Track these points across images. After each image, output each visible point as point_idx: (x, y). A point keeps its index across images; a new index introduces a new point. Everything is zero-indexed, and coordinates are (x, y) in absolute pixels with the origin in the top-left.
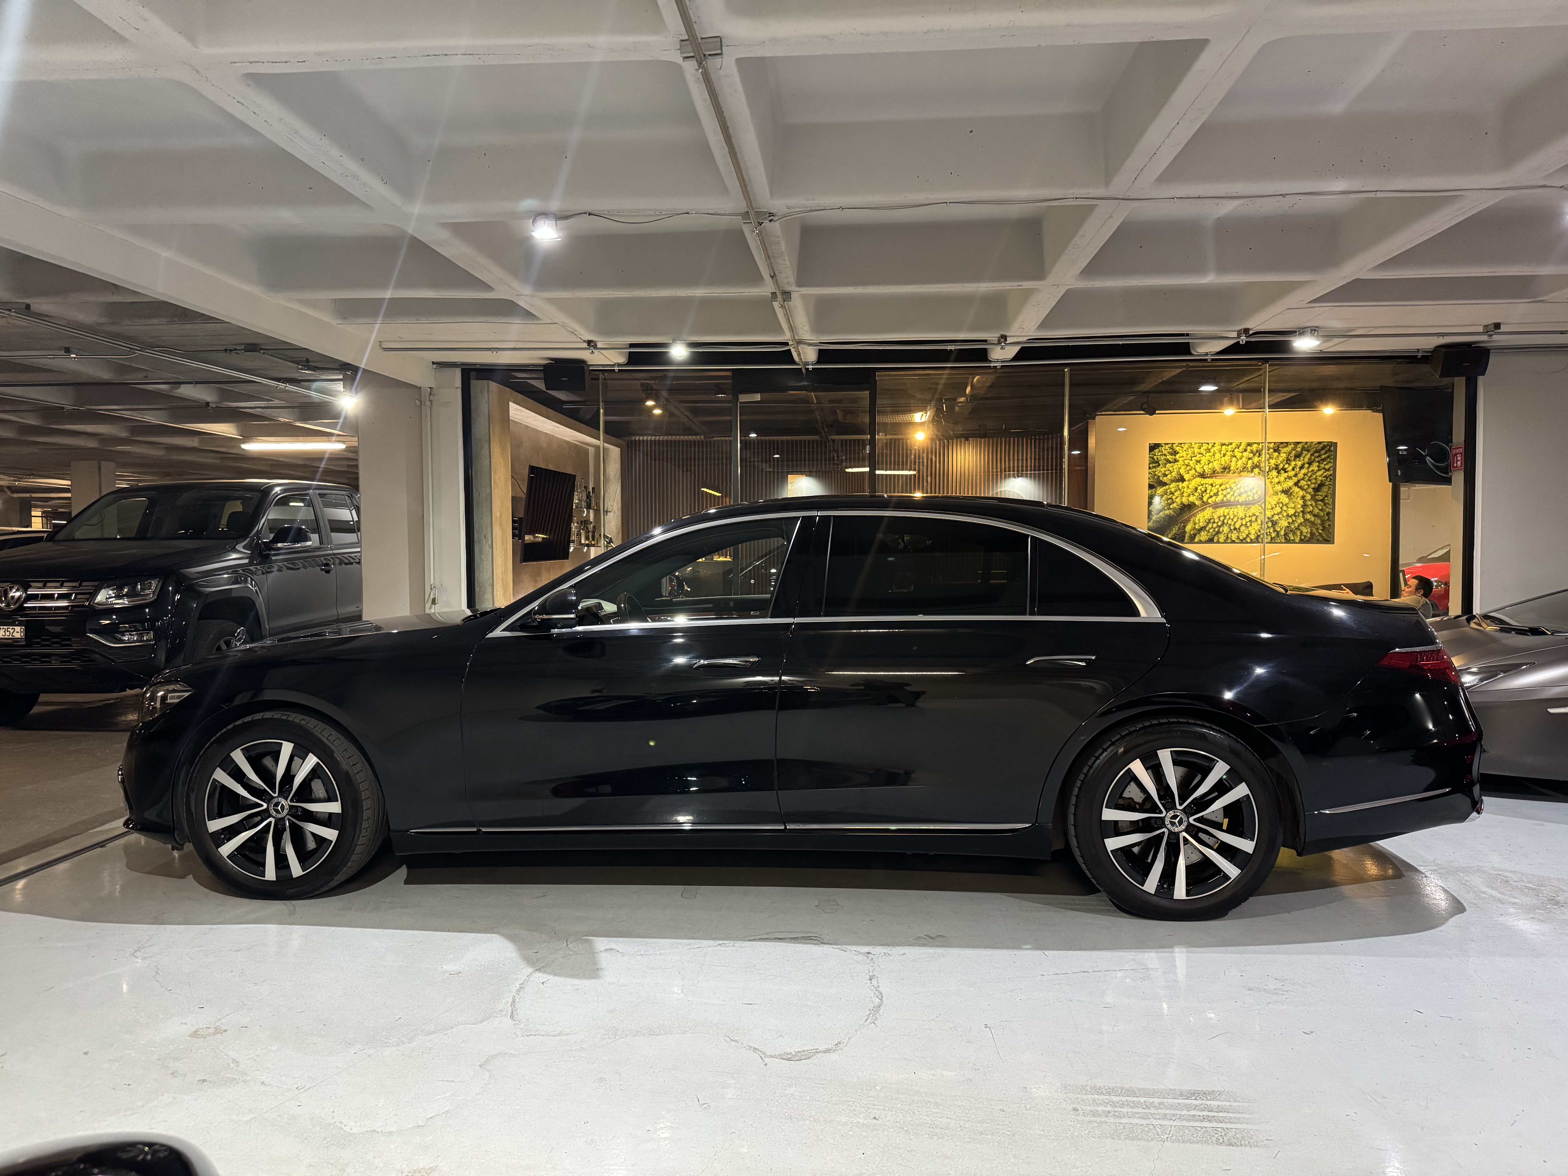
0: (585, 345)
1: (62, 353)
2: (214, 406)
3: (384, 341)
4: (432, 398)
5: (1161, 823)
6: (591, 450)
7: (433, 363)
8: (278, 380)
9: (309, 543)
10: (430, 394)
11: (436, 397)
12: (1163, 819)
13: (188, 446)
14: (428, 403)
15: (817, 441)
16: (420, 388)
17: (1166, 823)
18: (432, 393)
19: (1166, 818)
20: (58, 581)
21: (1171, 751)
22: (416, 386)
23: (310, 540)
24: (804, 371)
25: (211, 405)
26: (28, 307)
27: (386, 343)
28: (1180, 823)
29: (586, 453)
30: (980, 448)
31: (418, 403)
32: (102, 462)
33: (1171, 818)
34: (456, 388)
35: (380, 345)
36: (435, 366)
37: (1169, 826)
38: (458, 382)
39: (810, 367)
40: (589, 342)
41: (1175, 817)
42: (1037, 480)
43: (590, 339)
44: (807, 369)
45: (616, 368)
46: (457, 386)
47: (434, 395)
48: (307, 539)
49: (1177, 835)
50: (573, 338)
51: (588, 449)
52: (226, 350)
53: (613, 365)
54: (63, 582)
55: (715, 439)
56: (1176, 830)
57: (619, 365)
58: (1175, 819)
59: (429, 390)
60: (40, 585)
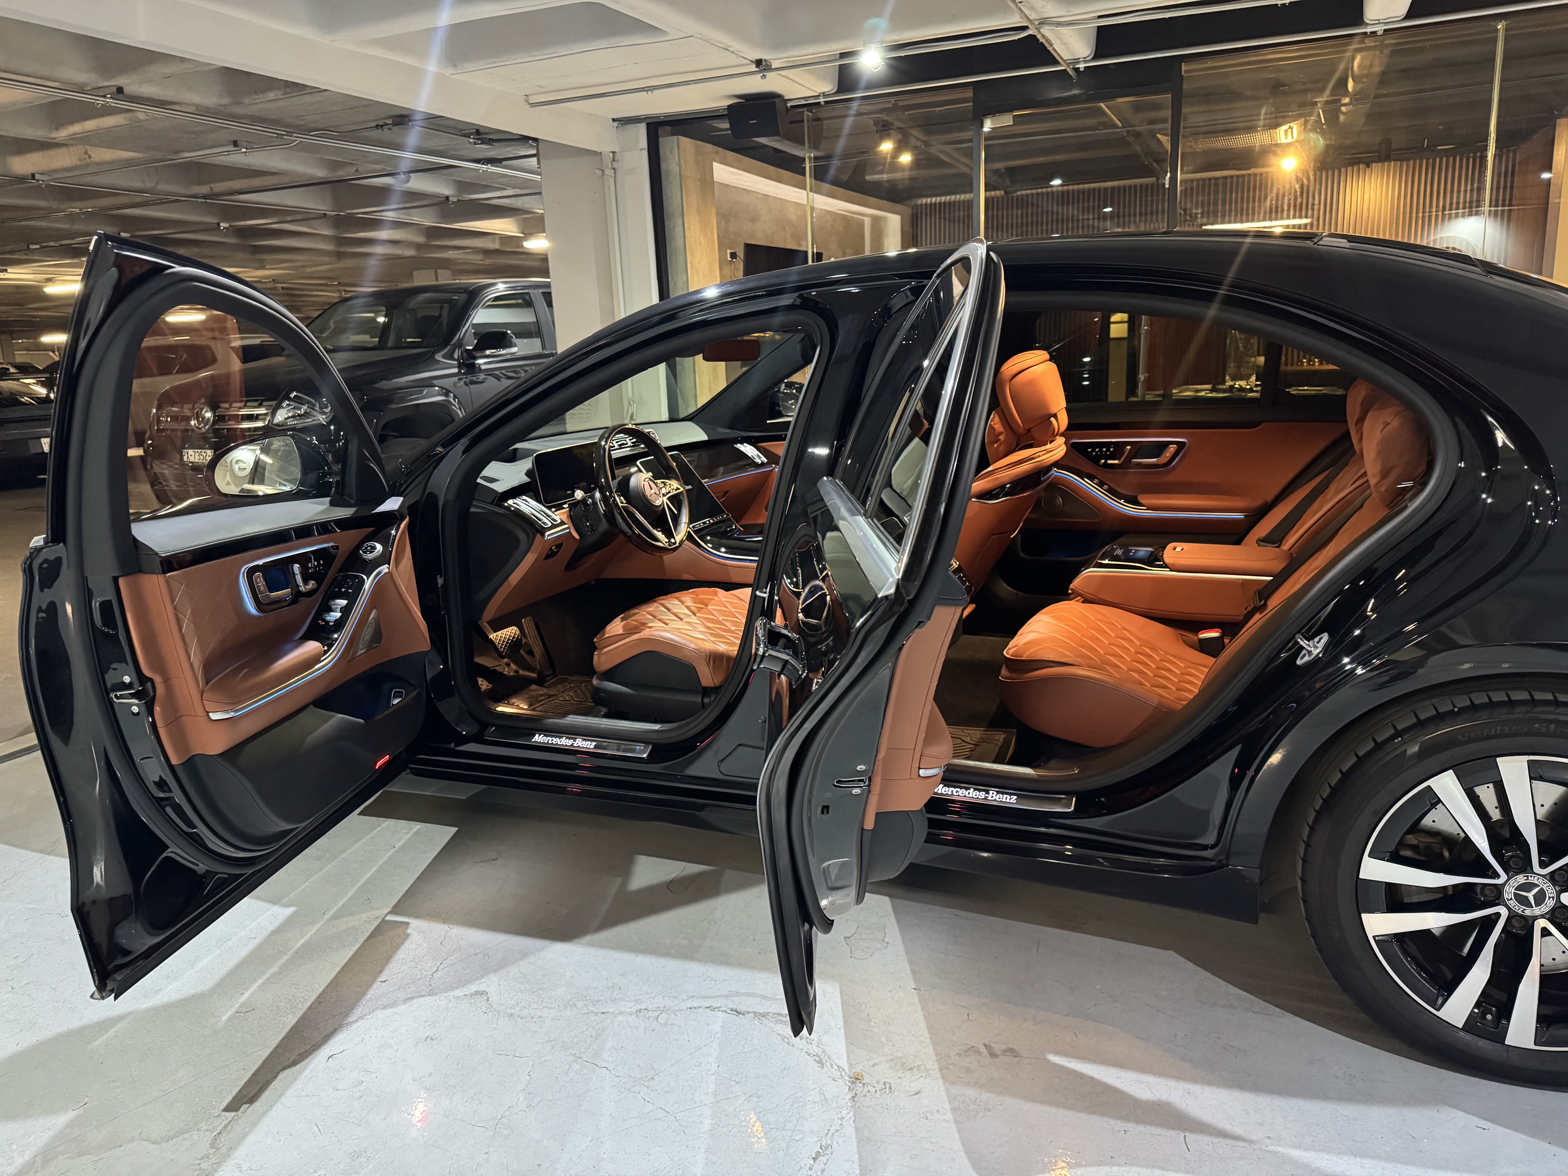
0: (753, 68)
1: (231, 148)
2: (455, 199)
3: (532, 95)
4: (615, 165)
5: (1496, 896)
6: (867, 221)
7: (614, 120)
8: (478, 161)
9: (514, 350)
10: (614, 160)
11: (620, 163)
12: (1499, 889)
13: (491, 249)
14: (612, 173)
15: (1152, 185)
16: (601, 153)
17: (1506, 896)
18: (616, 158)
19: (1507, 888)
20: (257, 400)
21: (1528, 761)
22: (596, 152)
23: (515, 346)
24: (1071, 72)
25: (451, 199)
26: (120, 90)
27: (533, 97)
28: (1540, 898)
29: (861, 225)
30: (1394, 176)
31: (598, 172)
32: (439, 271)
33: (1519, 888)
34: (641, 150)
35: (527, 101)
36: (616, 124)
37: (1513, 903)
38: (643, 142)
39: (1082, 66)
40: (759, 62)
41: (1528, 887)
42: (1499, 218)
43: (758, 57)
44: (1077, 70)
45: (822, 100)
46: (641, 147)
47: (618, 161)
48: (511, 345)
49: (1528, 924)
50: (733, 60)
51: (864, 220)
52: (377, 126)
53: (817, 97)
54: (262, 401)
55: (1019, 193)
56: (1528, 912)
57: (824, 95)
58: (1529, 891)
59: (611, 155)
60: (256, 404)
